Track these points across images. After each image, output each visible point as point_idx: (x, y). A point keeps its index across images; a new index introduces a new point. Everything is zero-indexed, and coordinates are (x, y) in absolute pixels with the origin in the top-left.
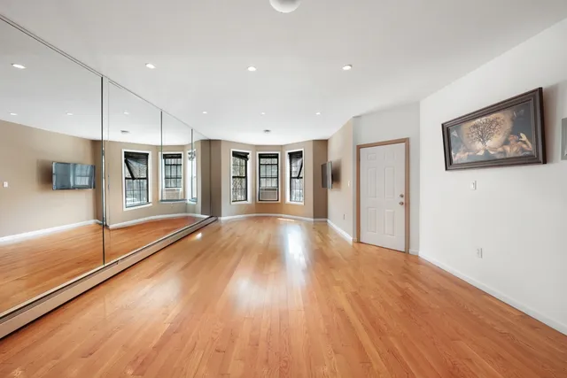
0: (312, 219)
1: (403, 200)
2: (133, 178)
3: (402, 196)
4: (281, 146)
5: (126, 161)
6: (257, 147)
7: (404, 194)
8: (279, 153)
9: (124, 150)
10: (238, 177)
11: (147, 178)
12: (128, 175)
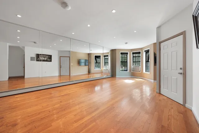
0: (153, 81)
1: (181, 71)
2: (97, 63)
3: (181, 69)
4: (142, 48)
5: (95, 59)
6: (132, 50)
7: (182, 67)
8: (141, 51)
9: (95, 55)
10: (124, 62)
11: (100, 63)
12: (96, 62)
